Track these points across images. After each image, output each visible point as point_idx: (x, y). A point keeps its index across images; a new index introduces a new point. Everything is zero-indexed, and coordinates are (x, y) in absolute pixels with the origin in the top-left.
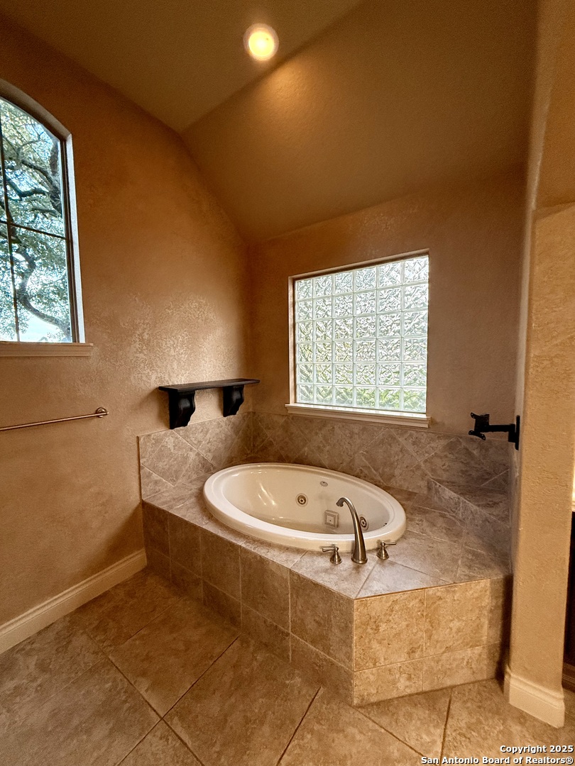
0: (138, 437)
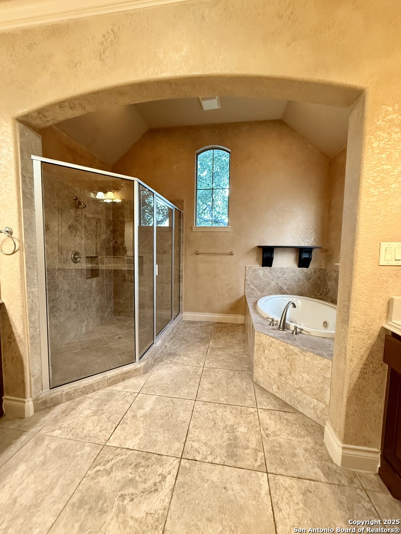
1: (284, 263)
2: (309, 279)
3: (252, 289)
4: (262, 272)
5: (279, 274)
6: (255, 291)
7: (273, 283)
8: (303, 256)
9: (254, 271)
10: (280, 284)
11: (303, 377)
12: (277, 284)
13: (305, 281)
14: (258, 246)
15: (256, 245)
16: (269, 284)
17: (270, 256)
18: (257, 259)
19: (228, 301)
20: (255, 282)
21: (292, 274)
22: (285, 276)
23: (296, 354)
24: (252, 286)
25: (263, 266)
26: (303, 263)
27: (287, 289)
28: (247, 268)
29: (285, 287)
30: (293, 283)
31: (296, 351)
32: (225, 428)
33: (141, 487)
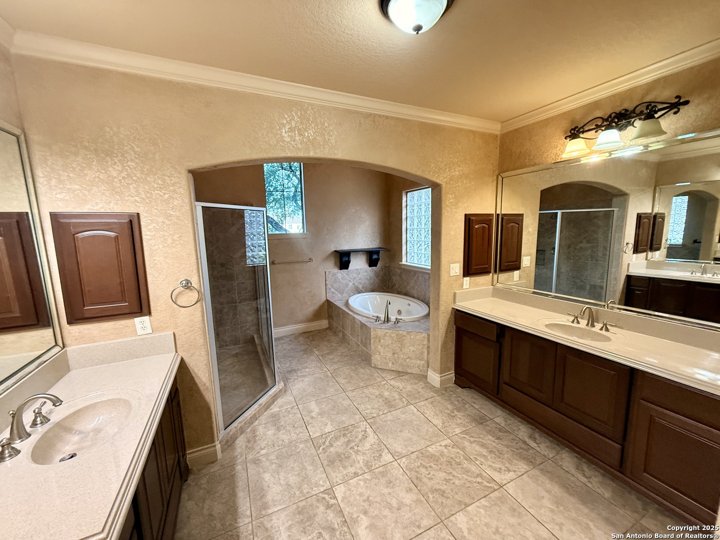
0: (325, 272)
1: (358, 264)
2: (378, 276)
3: (333, 293)
4: (341, 275)
5: (355, 275)
6: (336, 294)
7: (351, 284)
8: (372, 257)
9: (334, 275)
10: (356, 284)
11: (410, 350)
12: (354, 284)
13: (375, 278)
14: (335, 251)
15: (334, 250)
16: (347, 285)
17: (347, 259)
18: (335, 264)
19: (311, 308)
20: (335, 285)
21: (365, 274)
22: (360, 276)
23: (405, 336)
24: (332, 290)
25: (341, 269)
26: (372, 263)
27: (363, 287)
28: (327, 273)
29: (360, 286)
30: (367, 281)
31: (404, 334)
32: (376, 397)
33: (357, 440)
